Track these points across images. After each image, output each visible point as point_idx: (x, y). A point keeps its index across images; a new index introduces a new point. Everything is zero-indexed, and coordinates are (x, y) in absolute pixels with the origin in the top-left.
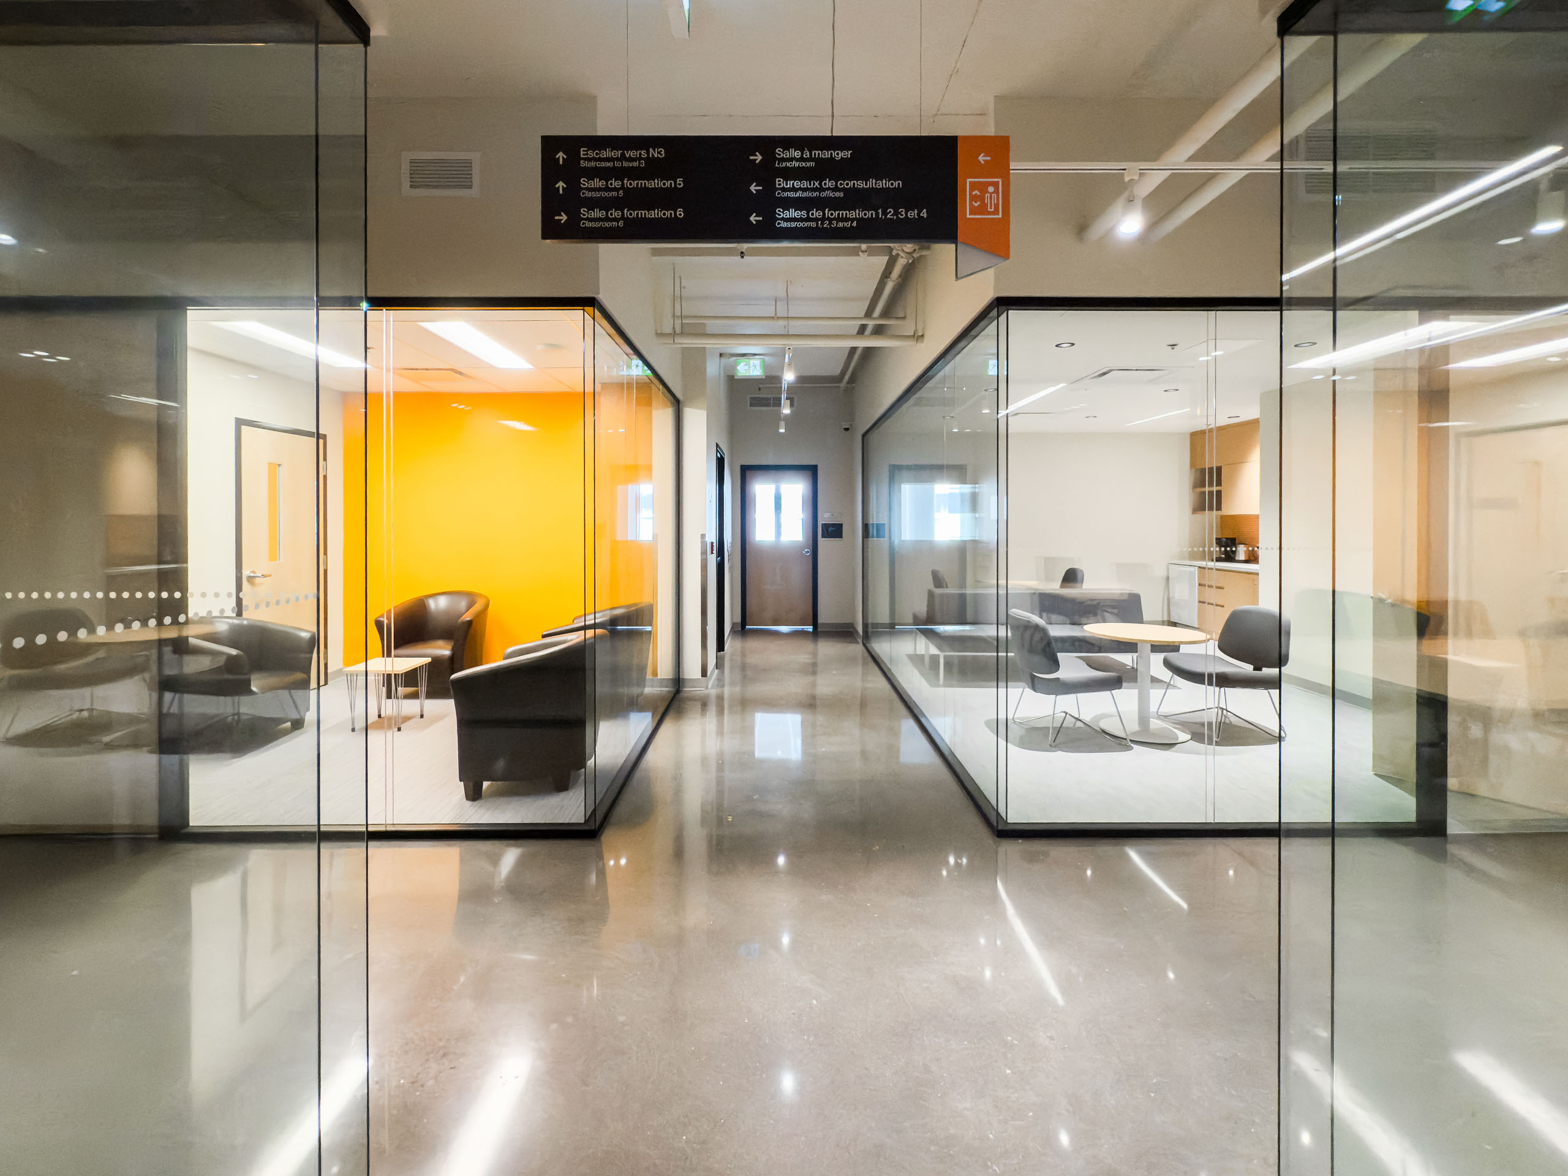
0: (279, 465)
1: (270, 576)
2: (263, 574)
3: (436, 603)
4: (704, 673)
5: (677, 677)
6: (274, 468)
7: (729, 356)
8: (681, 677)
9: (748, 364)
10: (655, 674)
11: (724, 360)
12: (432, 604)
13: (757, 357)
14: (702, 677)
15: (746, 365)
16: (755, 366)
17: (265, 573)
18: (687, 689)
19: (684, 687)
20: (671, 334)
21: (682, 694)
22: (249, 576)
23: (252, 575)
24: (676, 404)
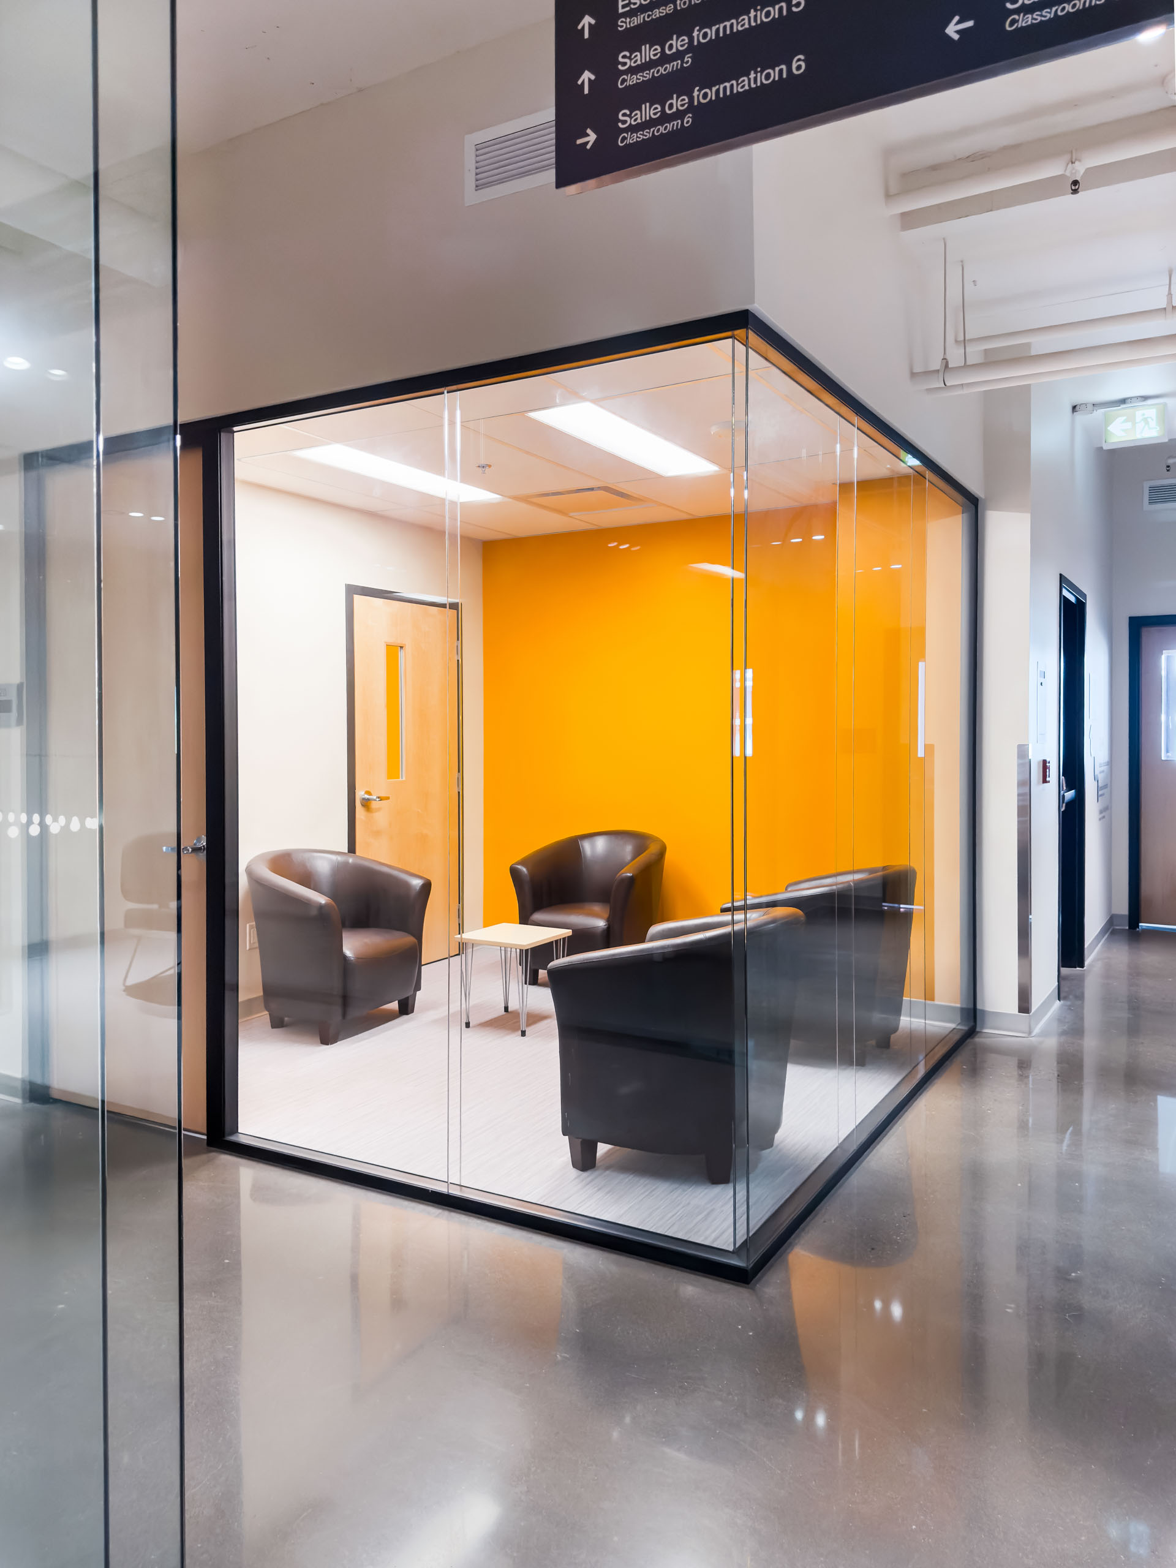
0: (401, 647)
1: (388, 798)
2: (378, 796)
3: (593, 847)
4: (1024, 1006)
5: (971, 1006)
6: (393, 650)
7: (1090, 407)
8: (979, 1007)
9: (1131, 419)
10: (929, 994)
11: (1079, 417)
12: (587, 847)
13: (1149, 402)
14: (1019, 1012)
15: (1126, 421)
16: (1146, 420)
17: (383, 795)
18: (991, 1033)
19: (983, 1027)
20: (938, 371)
21: (978, 1040)
22: (364, 799)
23: (367, 796)
24: (973, 507)
